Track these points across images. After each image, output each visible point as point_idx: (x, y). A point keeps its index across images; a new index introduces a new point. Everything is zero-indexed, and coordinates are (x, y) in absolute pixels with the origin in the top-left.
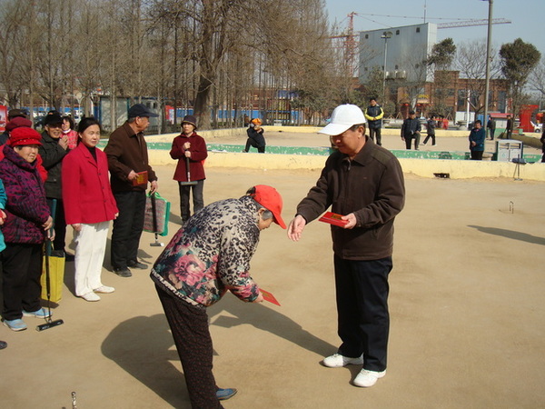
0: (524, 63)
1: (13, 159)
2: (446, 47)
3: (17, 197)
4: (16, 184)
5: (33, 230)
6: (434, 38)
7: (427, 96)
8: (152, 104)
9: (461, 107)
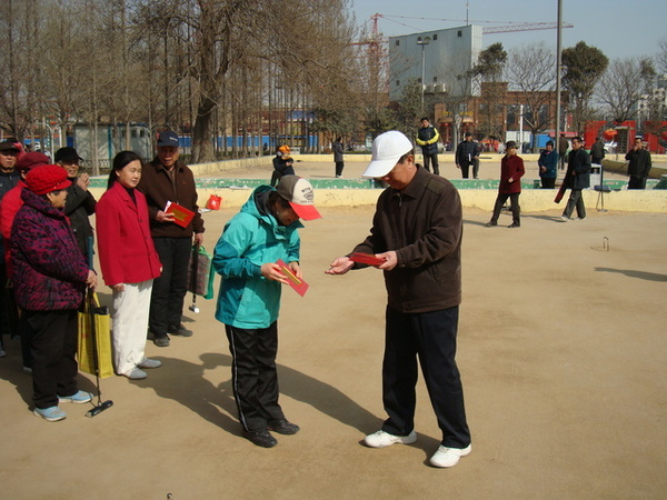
0: (589, 71)
1: (36, 205)
2: (494, 54)
3: (50, 252)
4: (45, 236)
5: (68, 292)
6: (479, 44)
7: (471, 114)
8: (139, 132)
9: (512, 125)
